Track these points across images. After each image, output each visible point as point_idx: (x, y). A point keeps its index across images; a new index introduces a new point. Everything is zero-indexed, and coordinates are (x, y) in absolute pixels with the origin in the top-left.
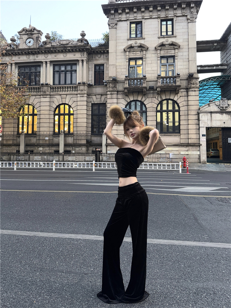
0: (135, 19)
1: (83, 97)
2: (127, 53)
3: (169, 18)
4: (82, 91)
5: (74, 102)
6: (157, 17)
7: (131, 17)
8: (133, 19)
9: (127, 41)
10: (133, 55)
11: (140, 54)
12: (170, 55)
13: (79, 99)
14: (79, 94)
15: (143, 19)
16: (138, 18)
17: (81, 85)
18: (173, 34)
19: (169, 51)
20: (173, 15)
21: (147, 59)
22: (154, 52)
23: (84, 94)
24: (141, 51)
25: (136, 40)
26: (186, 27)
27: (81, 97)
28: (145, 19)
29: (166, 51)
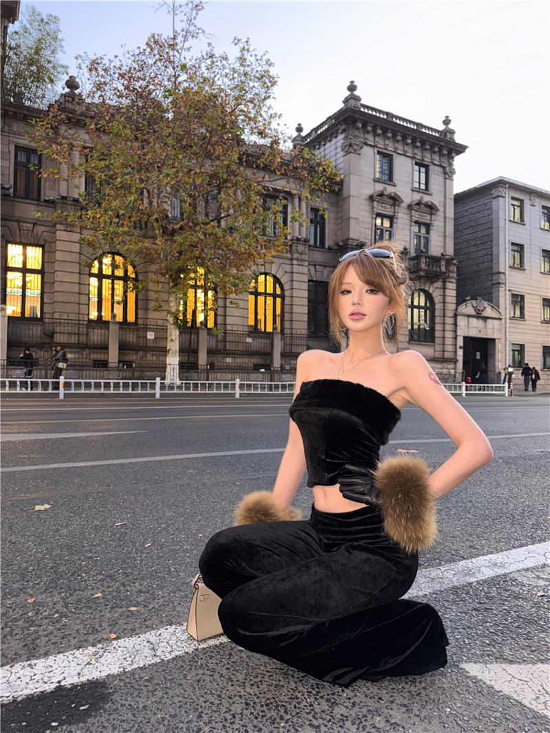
0: (386, 149)
1: (302, 265)
2: (375, 203)
3: (425, 163)
4: (301, 254)
5: (286, 272)
6: (412, 156)
7: (381, 142)
8: (382, 147)
9: (372, 182)
10: (381, 208)
11: (389, 210)
12: (425, 221)
13: (296, 268)
14: (297, 259)
15: (395, 152)
16: (389, 149)
17: (300, 244)
18: (427, 188)
19: (424, 215)
20: (430, 161)
21: (399, 221)
22: (406, 211)
23: (305, 261)
24: (391, 206)
25: (386, 186)
26: (442, 184)
27: (299, 265)
28: (398, 153)
29: (421, 214)
